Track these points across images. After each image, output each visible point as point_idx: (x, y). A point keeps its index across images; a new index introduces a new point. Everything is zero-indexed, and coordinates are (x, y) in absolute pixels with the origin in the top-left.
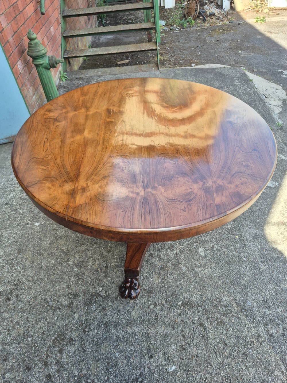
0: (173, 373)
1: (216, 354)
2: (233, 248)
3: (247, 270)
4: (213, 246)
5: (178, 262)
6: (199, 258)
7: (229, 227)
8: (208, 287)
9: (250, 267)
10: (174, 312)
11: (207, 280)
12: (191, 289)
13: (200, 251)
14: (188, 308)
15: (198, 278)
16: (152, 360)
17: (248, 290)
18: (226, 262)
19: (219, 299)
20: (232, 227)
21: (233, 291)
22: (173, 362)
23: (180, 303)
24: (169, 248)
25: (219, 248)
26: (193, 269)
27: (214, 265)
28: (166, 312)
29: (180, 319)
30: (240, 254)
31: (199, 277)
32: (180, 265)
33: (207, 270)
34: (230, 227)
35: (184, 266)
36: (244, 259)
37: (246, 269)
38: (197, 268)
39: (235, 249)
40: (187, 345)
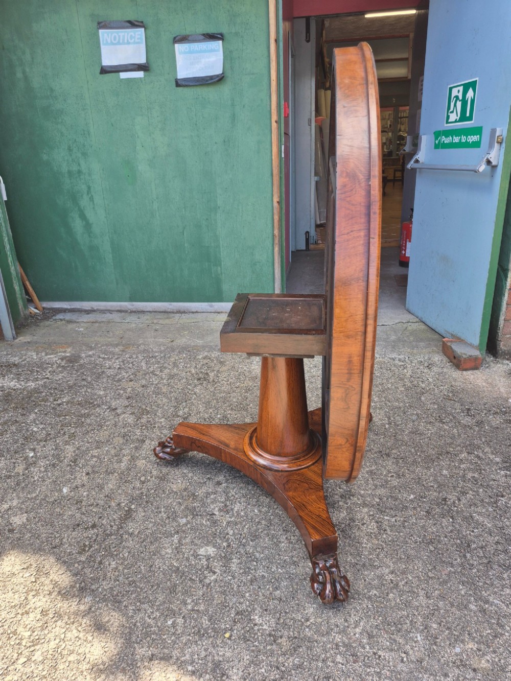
0: (61, 490)
1: (52, 534)
2: (202, 607)
3: (147, 618)
4: (214, 573)
5: (197, 515)
6: (196, 545)
7: (256, 617)
8: (141, 545)
9: (149, 626)
10: (125, 500)
11: (153, 548)
12: (147, 523)
13: (208, 548)
14: (123, 515)
15: (161, 536)
16: (84, 474)
17: (109, 604)
18: (175, 585)
19: (116, 555)
20: (255, 625)
21: (118, 580)
22: (71, 492)
23: (133, 507)
24: (226, 506)
25: (207, 581)
26: (178, 532)
27: (175, 564)
28: (130, 492)
29: (113, 504)
30: (183, 617)
31: (161, 538)
32: (191, 517)
33: (169, 551)
34: (254, 620)
35: (188, 522)
36: (172, 620)
37: (149, 617)
38: (178, 538)
39: (198, 611)
40: (80, 507)
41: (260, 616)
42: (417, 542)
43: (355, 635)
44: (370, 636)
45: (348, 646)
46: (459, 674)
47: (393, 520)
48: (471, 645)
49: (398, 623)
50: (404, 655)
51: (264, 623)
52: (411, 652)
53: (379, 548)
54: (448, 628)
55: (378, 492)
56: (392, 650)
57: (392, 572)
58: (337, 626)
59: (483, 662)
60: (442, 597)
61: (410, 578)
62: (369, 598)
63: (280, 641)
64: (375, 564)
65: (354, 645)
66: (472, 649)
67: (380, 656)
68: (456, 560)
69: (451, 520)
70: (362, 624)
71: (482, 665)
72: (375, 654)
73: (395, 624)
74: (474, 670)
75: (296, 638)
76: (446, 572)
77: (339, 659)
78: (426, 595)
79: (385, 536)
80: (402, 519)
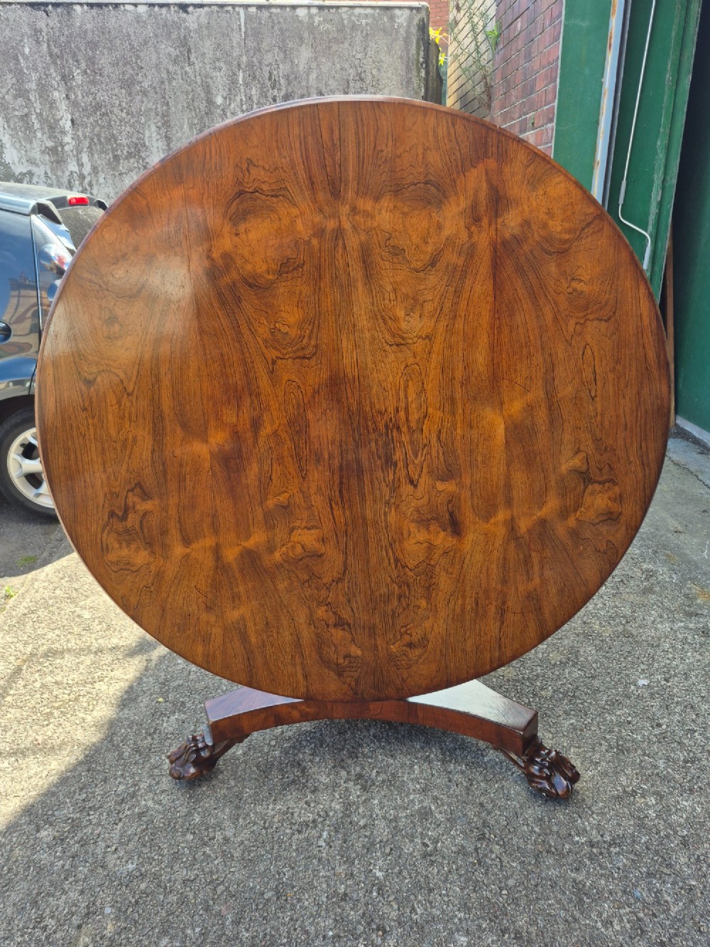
41: (177, 719)
42: (279, 874)
43: (145, 800)
44: (141, 815)
45: (133, 795)
46: (79, 907)
47: (322, 843)
48: (110, 929)
49: (153, 844)
50: (113, 848)
51: (169, 725)
52: (116, 856)
53: (265, 823)
54: (137, 902)
55: (381, 824)
56: (121, 836)
57: (226, 840)
58: (158, 783)
59: (87, 939)
60: (183, 901)
61: (216, 862)
62: (189, 814)
63: (149, 738)
64: (241, 820)
65: (134, 800)
66: (105, 928)
67: (117, 824)
68: (247, 930)
69: (331, 933)
70: (157, 806)
71: (83, 937)
72: (120, 820)
73: (152, 840)
74: (79, 927)
75: (150, 750)
76: (224, 912)
77: (122, 788)
78: (188, 880)
79: (288, 831)
80: (324, 855)
